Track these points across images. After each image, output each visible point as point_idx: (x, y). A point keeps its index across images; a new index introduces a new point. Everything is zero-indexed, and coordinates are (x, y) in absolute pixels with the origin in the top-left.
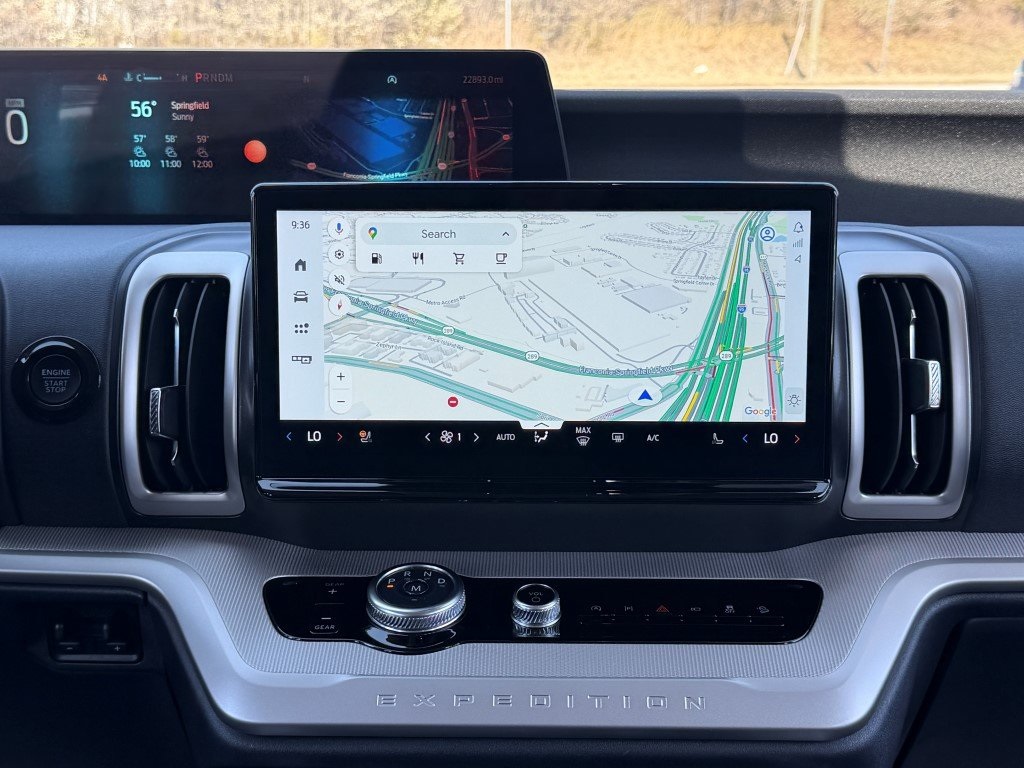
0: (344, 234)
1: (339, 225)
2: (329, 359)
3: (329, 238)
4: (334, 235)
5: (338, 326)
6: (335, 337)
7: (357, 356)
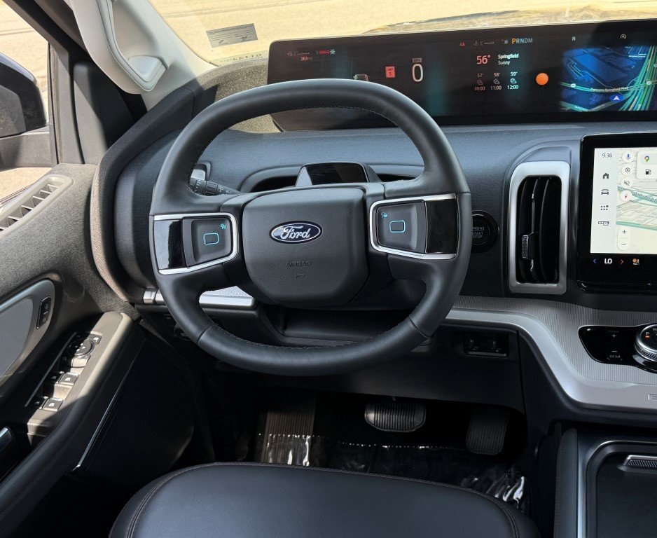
0: (630, 160)
1: (628, 155)
2: (618, 223)
3: (622, 162)
4: (626, 160)
5: (624, 207)
6: (622, 212)
7: (634, 222)
